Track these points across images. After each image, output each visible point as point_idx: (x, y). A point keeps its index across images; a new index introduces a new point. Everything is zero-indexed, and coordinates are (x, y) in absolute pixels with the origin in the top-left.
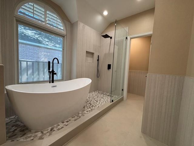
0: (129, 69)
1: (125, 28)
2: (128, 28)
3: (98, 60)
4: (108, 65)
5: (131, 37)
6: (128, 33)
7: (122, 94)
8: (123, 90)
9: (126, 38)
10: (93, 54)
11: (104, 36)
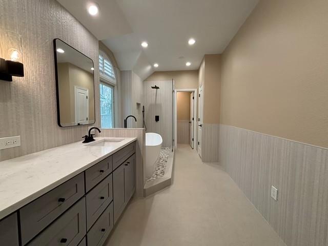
2: (174, 81)
3: (143, 112)
4: (156, 116)
5: (178, 90)
6: (174, 87)
7: (174, 144)
8: (173, 140)
9: (174, 91)
10: (139, 105)
11: (153, 88)
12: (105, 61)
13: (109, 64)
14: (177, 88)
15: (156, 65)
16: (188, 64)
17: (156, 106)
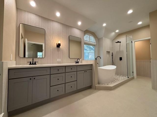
0: (136, 60)
1: (130, 37)
2: (132, 36)
3: (112, 55)
4: (120, 58)
5: (135, 41)
6: (132, 39)
7: (133, 75)
8: (133, 72)
9: (132, 42)
10: (109, 52)
11: (117, 42)
12: (90, 37)
13: (93, 37)
14: (134, 40)
15: (117, 31)
16: (140, 23)
17: (120, 52)
